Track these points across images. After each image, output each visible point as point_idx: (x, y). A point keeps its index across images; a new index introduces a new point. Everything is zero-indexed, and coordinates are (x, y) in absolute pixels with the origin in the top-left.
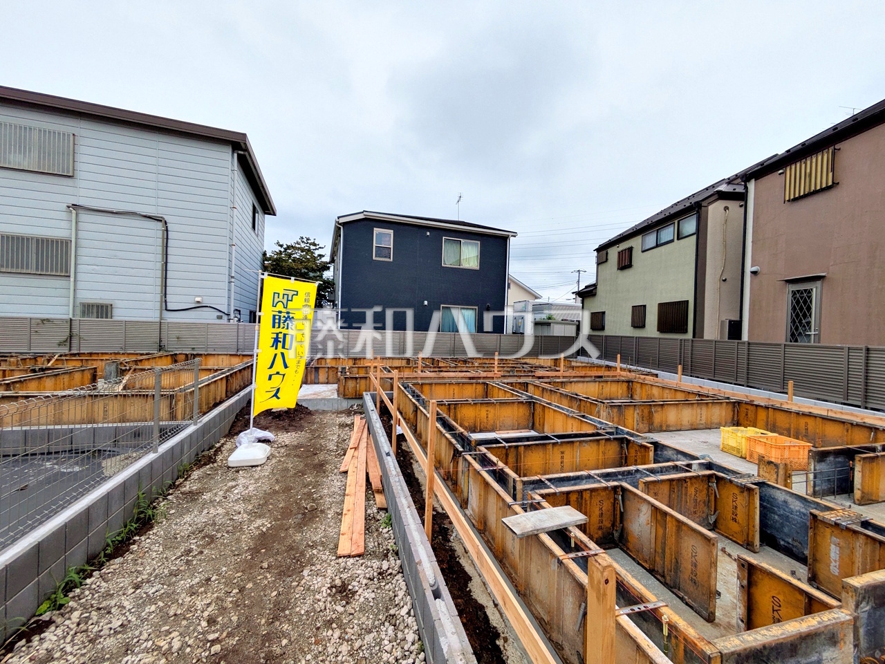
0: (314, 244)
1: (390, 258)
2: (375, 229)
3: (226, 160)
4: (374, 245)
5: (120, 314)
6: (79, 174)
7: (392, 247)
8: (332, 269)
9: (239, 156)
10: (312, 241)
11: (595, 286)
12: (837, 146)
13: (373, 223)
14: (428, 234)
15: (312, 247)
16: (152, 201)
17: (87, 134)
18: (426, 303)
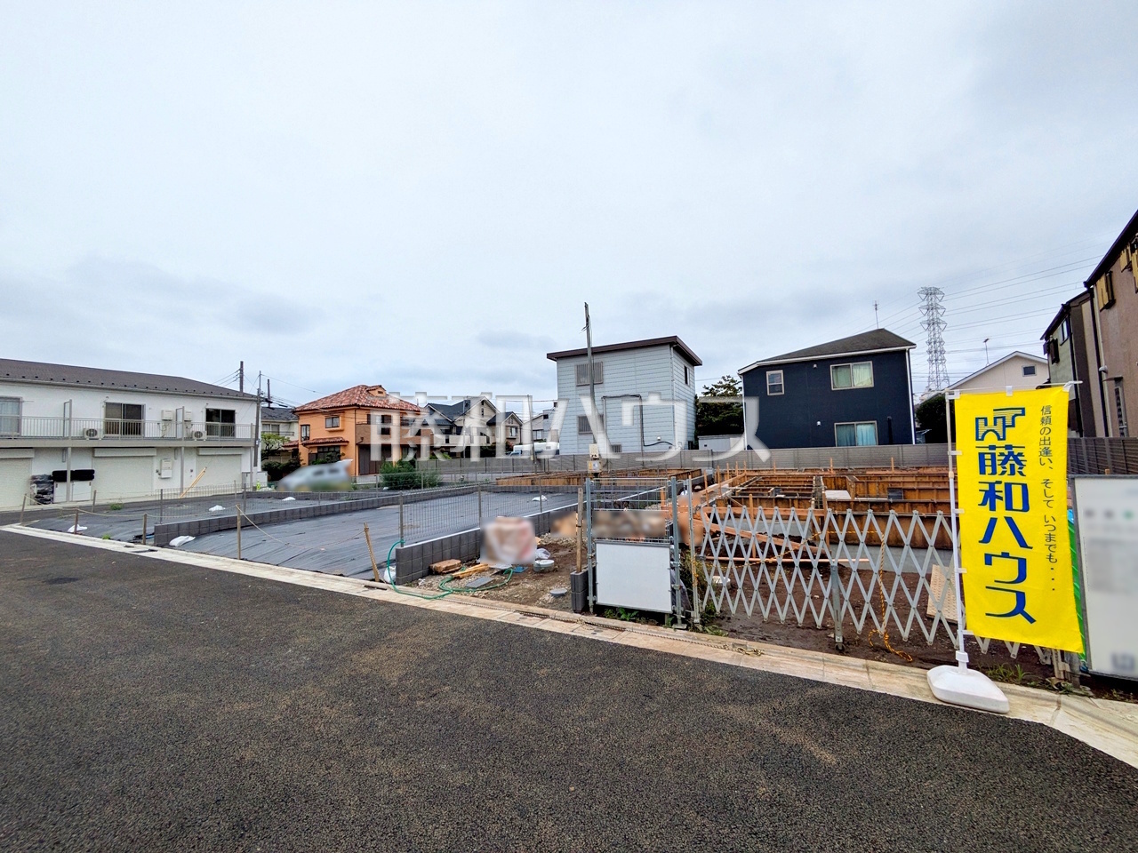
2: (767, 373)
3: (668, 353)
4: (768, 384)
6: (606, 381)
7: (782, 383)
9: (674, 348)
11: (1050, 379)
12: (1111, 270)
13: (766, 368)
14: (815, 366)
16: (635, 386)
17: (606, 360)
18: (819, 423)
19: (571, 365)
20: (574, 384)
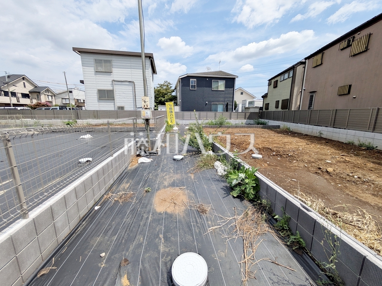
0: (169, 83)
1: (195, 88)
2: (191, 79)
3: (148, 62)
4: (191, 84)
5: (126, 109)
6: (113, 71)
7: (196, 85)
8: (175, 91)
9: (151, 60)
10: (168, 82)
11: (267, 94)
12: (324, 52)
13: (190, 77)
14: (207, 79)
15: (169, 84)
16: (130, 77)
17: (113, 59)
18: (207, 102)
19: (91, 59)
20: (93, 70)
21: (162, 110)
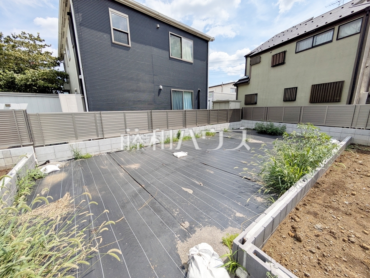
1: (128, 44)
4: (112, 27)
7: (129, 32)
11: (247, 79)
14: (158, 26)
18: (161, 87)
21: (11, 108)
